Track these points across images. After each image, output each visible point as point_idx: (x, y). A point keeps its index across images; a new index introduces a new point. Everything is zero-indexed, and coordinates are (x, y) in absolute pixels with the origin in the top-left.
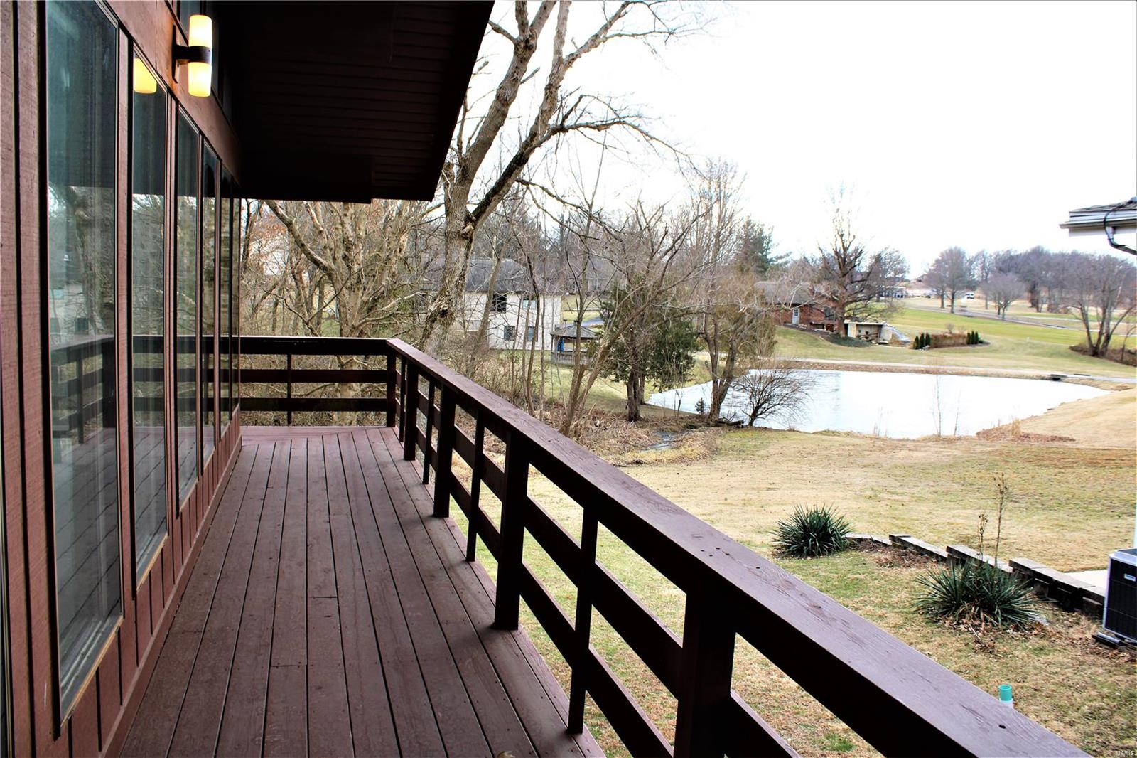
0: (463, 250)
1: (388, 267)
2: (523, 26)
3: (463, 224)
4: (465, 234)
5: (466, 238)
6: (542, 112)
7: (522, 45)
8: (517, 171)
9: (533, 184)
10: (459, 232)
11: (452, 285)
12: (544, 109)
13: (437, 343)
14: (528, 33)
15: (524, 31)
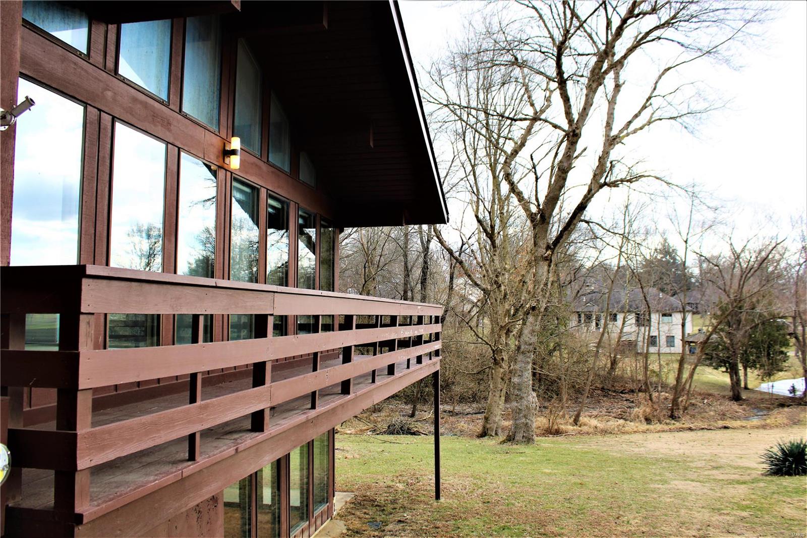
0: (546, 268)
1: (525, 287)
2: (570, 121)
3: (544, 251)
4: (546, 257)
5: (547, 260)
6: (595, 176)
7: (571, 134)
8: (579, 214)
9: (592, 222)
10: (542, 256)
11: (539, 290)
12: (596, 173)
13: (531, 328)
14: (574, 126)
15: (571, 125)
